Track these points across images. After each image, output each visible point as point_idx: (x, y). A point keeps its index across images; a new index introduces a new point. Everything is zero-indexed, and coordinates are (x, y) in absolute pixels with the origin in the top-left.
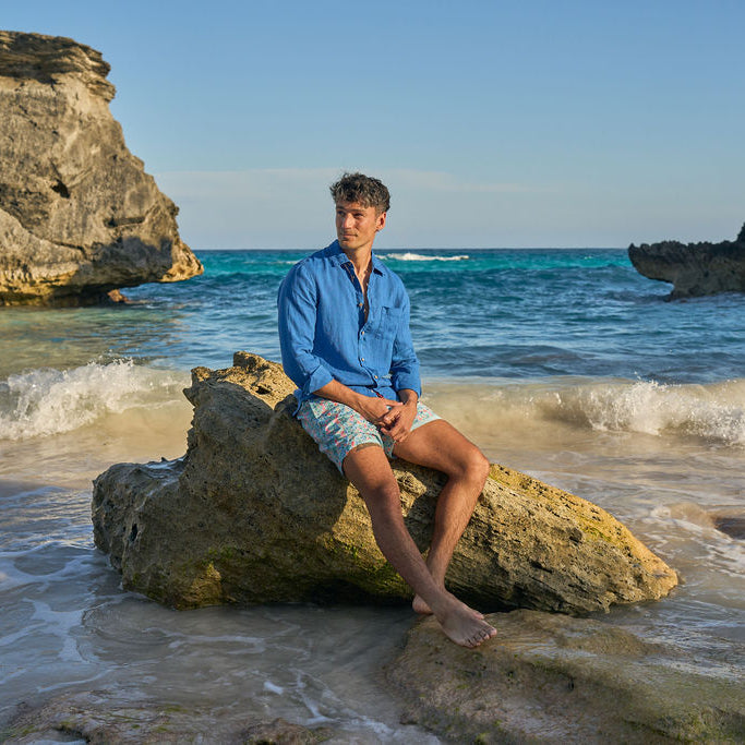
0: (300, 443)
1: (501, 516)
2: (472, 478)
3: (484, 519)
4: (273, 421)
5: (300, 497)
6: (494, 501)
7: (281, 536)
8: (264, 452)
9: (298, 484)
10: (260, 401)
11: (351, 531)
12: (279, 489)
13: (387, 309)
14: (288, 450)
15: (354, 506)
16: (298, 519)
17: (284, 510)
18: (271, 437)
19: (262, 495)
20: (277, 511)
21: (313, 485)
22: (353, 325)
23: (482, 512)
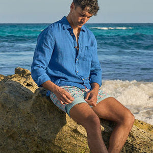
0: (46, 107)
1: (138, 141)
2: (126, 124)
3: (130, 142)
4: (34, 97)
5: (46, 132)
6: (135, 134)
7: (37, 150)
8: (30, 112)
9: (45, 125)
10: (27, 89)
11: (69, 147)
12: (36, 128)
13: (87, 47)
14: (41, 111)
15: (71, 136)
16: (45, 141)
17: (39, 138)
18: (33, 105)
19: (29, 131)
20: (36, 138)
21: (52, 126)
22: (73, 57)
23: (129, 139)
